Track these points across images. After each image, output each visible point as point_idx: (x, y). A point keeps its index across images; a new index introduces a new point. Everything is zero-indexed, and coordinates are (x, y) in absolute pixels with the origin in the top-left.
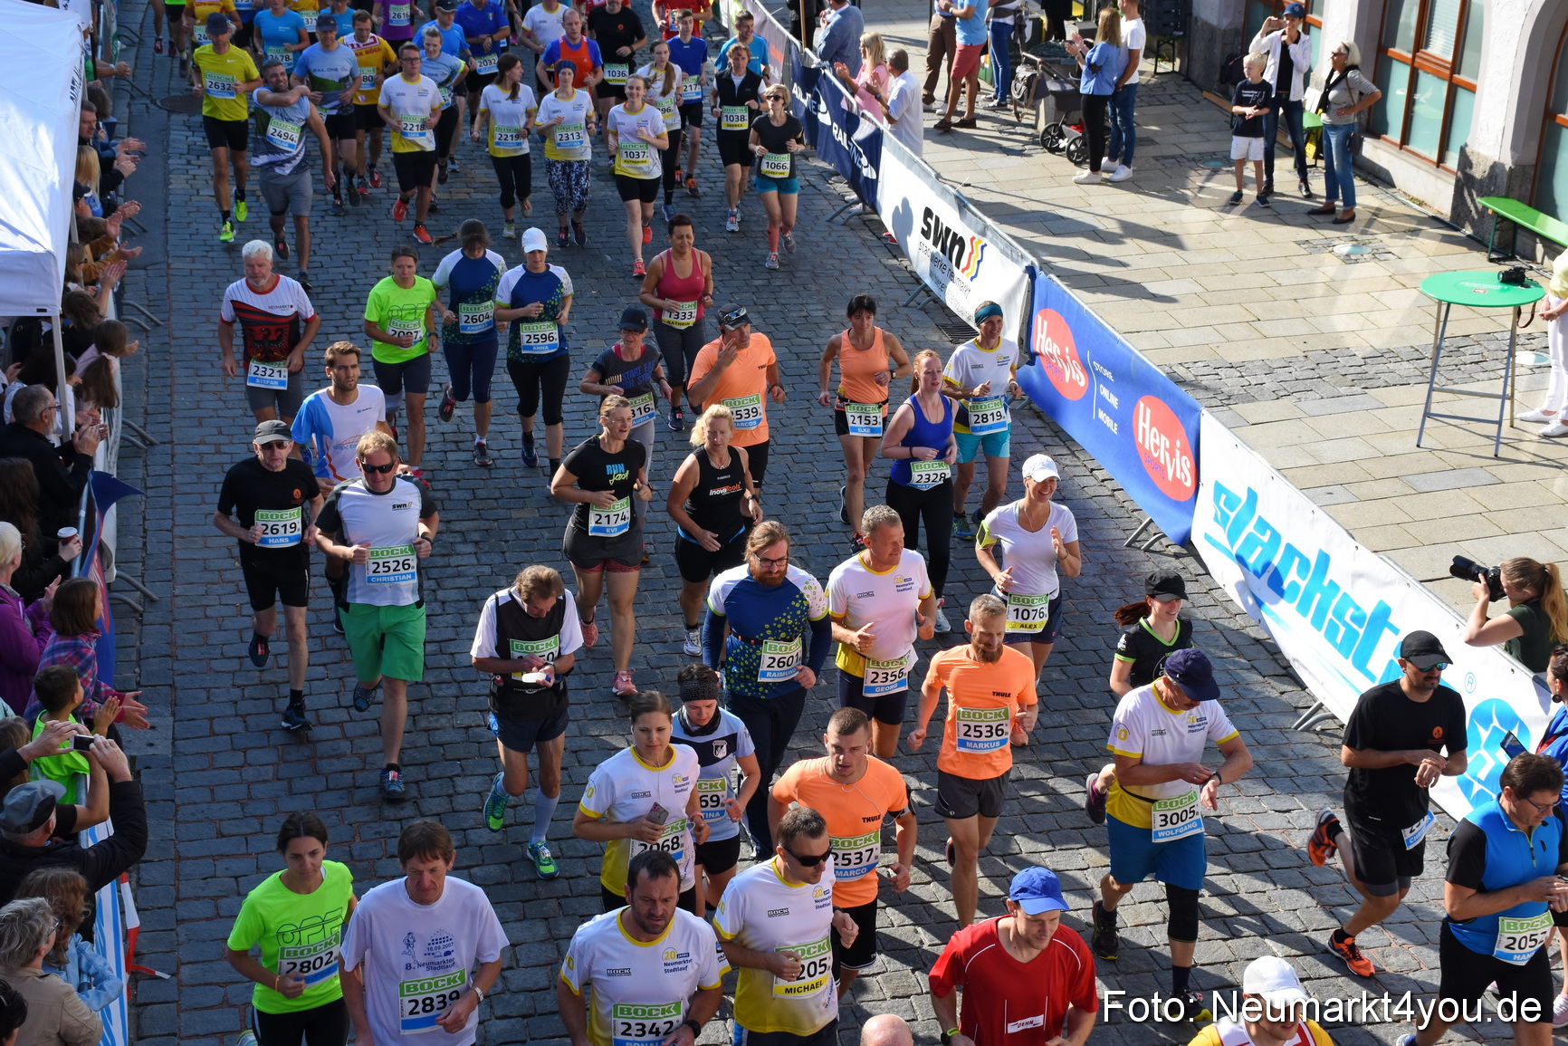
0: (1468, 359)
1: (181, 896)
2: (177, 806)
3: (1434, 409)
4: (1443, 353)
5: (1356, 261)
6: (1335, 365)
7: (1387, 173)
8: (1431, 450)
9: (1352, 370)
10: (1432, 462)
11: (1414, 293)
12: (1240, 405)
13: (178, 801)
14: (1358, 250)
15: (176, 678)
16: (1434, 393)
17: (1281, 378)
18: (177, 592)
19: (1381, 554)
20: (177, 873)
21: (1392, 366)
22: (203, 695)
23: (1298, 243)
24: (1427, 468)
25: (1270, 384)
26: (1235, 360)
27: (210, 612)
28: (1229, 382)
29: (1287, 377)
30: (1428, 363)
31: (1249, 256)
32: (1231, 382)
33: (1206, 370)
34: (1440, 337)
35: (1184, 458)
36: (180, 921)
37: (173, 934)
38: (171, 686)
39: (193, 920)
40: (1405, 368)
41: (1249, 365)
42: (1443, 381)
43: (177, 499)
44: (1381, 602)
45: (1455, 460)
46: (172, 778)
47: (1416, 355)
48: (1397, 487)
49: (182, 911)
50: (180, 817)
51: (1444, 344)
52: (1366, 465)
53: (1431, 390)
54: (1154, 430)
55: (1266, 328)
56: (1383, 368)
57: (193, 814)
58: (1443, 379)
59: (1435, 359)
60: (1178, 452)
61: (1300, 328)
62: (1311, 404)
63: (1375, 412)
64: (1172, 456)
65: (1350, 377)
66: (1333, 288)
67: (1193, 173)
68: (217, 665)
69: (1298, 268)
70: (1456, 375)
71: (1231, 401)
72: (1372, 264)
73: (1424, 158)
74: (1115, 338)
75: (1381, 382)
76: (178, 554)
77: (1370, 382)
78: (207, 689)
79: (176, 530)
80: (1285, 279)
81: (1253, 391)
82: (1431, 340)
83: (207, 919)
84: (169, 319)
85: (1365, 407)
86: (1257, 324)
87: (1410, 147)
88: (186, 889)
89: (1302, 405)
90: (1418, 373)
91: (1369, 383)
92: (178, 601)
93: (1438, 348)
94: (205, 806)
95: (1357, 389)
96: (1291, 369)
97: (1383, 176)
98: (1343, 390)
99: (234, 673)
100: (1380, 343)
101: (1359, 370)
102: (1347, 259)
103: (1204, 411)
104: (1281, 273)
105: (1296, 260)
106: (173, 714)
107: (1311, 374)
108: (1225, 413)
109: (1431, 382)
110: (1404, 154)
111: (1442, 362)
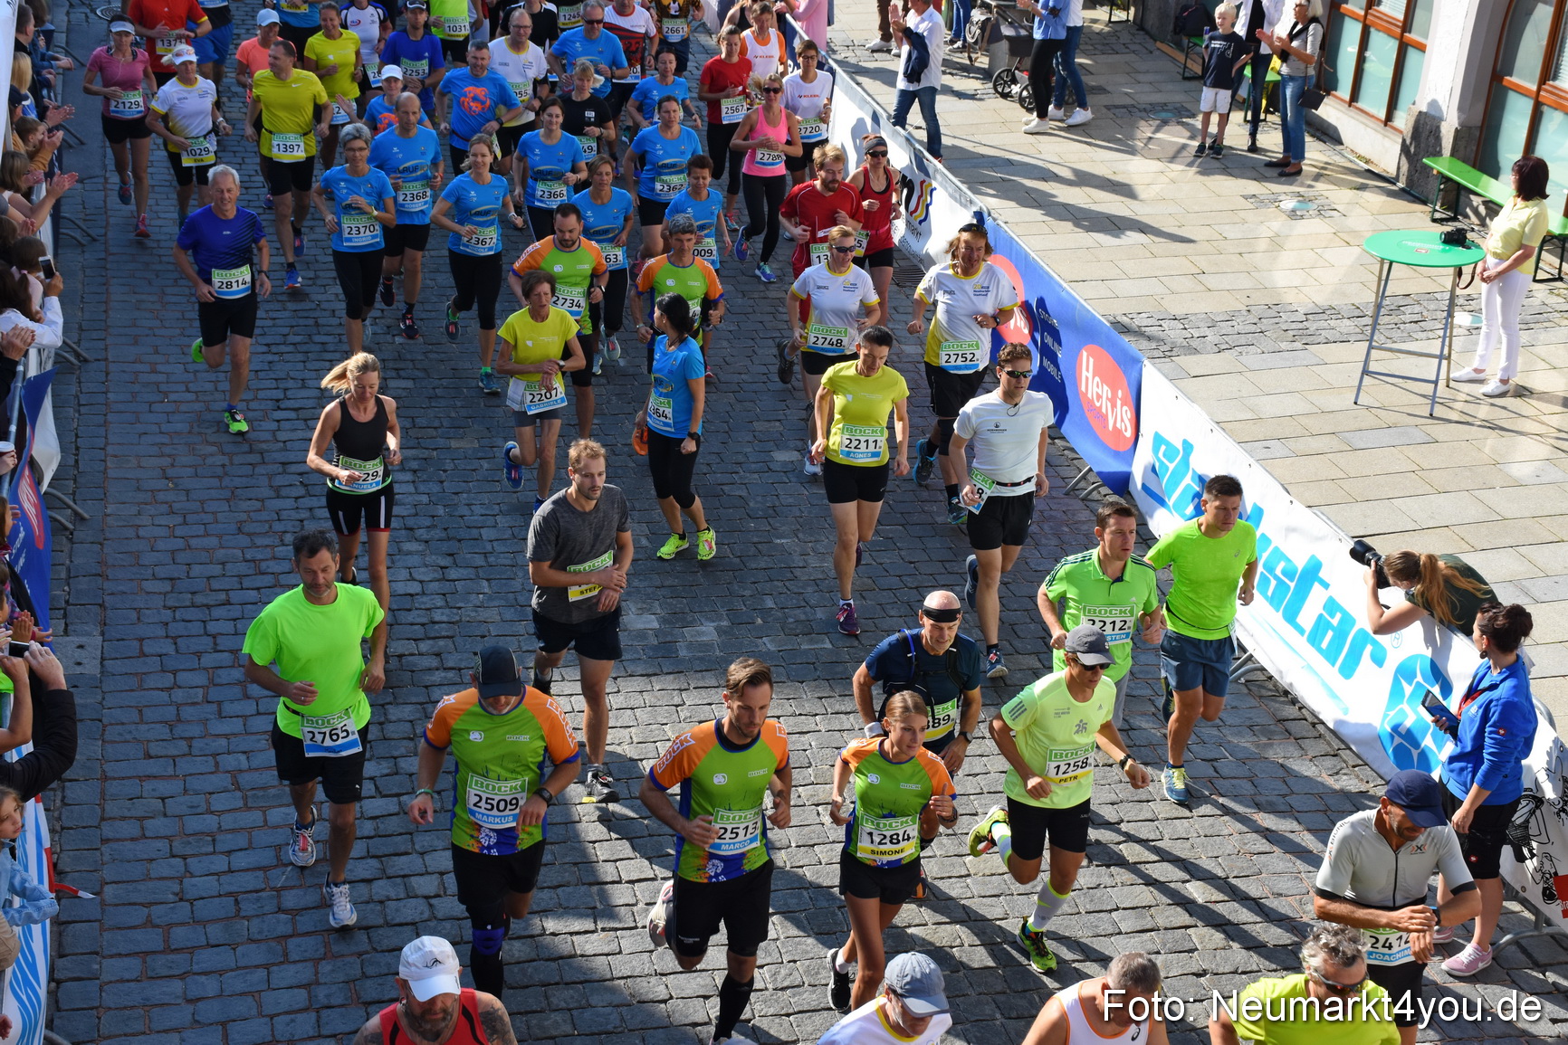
0: (1407, 318)
1: (106, 816)
2: (105, 726)
3: (1373, 367)
4: (1383, 311)
5: (1302, 217)
6: (1277, 320)
7: (1335, 129)
8: (1368, 408)
9: (1294, 326)
10: (1368, 419)
11: (1357, 250)
12: (1182, 357)
13: (105, 721)
14: (1304, 206)
15: (107, 598)
16: (1373, 351)
17: (1224, 332)
18: (108, 511)
19: (1315, 509)
20: (103, 793)
21: (1332, 323)
22: (134, 615)
23: (1245, 197)
24: (1364, 425)
25: (1212, 337)
26: (1179, 312)
27: (142, 532)
28: (1172, 334)
29: (1230, 330)
30: (1368, 321)
31: (1197, 209)
32: (1173, 332)
33: (1150, 322)
34: (1381, 295)
35: (1125, 408)
36: (105, 841)
37: (98, 853)
38: (100, 605)
39: (118, 840)
40: (1346, 326)
41: (1193, 318)
42: (1383, 339)
43: (110, 417)
44: (1313, 557)
45: (1391, 418)
46: (99, 698)
47: (1357, 313)
48: (1333, 443)
49: (107, 830)
50: (107, 737)
51: (1385, 303)
52: (1303, 420)
53: (1371, 347)
54: (1097, 379)
55: (1211, 281)
56: (1324, 324)
57: (120, 734)
58: (1382, 338)
59: (1376, 317)
60: (1119, 402)
61: (1244, 282)
62: (1252, 358)
63: (1314, 368)
64: (1114, 406)
65: (1291, 333)
66: (1277, 243)
67: (1142, 123)
68: (149, 586)
69: (1244, 222)
70: (1396, 334)
71: (1173, 353)
72: (1317, 220)
73: (1372, 116)
74: (1061, 286)
75: (1321, 339)
76: (111, 473)
77: (1311, 338)
78: (138, 610)
79: (109, 449)
80: (1231, 232)
81: (1194, 343)
82: (1373, 299)
83: (132, 839)
84: (105, 235)
85: (1305, 363)
86: (1201, 277)
87: (1359, 105)
88: (112, 809)
89: (1243, 359)
90: (1358, 330)
91: (1309, 339)
92: (110, 520)
93: (1379, 306)
94: (133, 727)
95: (1298, 345)
96: (1234, 323)
97: (1331, 133)
98: (1284, 345)
99: (165, 594)
100: (1322, 300)
101: (1300, 326)
102: (1293, 215)
103: (1146, 362)
104: (1227, 227)
105: (1242, 214)
106: (103, 634)
107: (1253, 328)
108: (1167, 365)
109: (1371, 340)
110: (1352, 112)
111: (1383, 320)
